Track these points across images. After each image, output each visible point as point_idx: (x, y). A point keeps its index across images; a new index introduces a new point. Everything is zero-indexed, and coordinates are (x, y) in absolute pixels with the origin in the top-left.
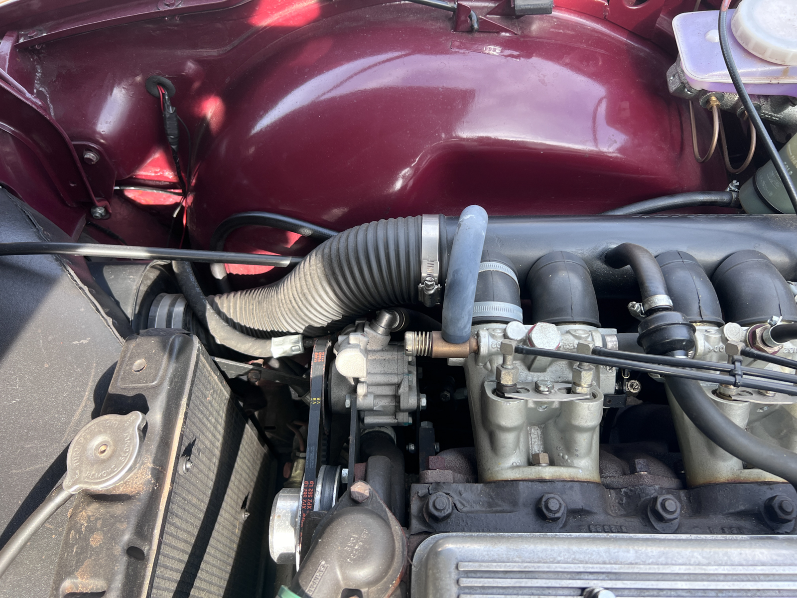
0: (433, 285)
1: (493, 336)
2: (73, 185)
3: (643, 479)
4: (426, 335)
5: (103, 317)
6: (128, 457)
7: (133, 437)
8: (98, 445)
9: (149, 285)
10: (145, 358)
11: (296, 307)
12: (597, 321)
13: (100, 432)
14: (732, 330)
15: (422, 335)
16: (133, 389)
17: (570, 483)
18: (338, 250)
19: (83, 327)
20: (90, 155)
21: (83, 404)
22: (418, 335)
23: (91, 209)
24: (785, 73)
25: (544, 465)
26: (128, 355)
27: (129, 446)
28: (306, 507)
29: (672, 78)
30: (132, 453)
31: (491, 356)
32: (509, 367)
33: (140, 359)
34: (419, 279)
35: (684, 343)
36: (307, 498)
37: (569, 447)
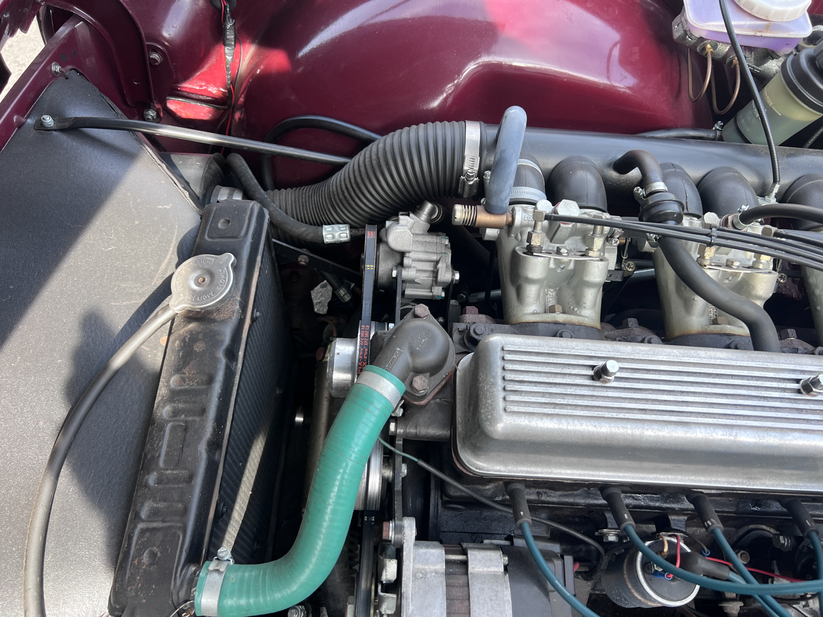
0: (473, 176)
1: (525, 213)
2: (136, 83)
3: (634, 331)
4: (471, 208)
5: (181, 190)
7: (228, 272)
10: (229, 218)
13: (200, 268)
14: (710, 218)
15: (468, 208)
17: (578, 327)
19: (165, 195)
20: (155, 56)
21: (168, 257)
22: (465, 207)
23: (143, 112)
24: (767, 28)
25: (558, 313)
26: (213, 216)
27: (224, 279)
28: (364, 344)
29: (676, 27)
30: (228, 283)
31: (523, 226)
32: (539, 232)
33: (225, 218)
34: (461, 172)
36: (364, 337)
37: (578, 301)
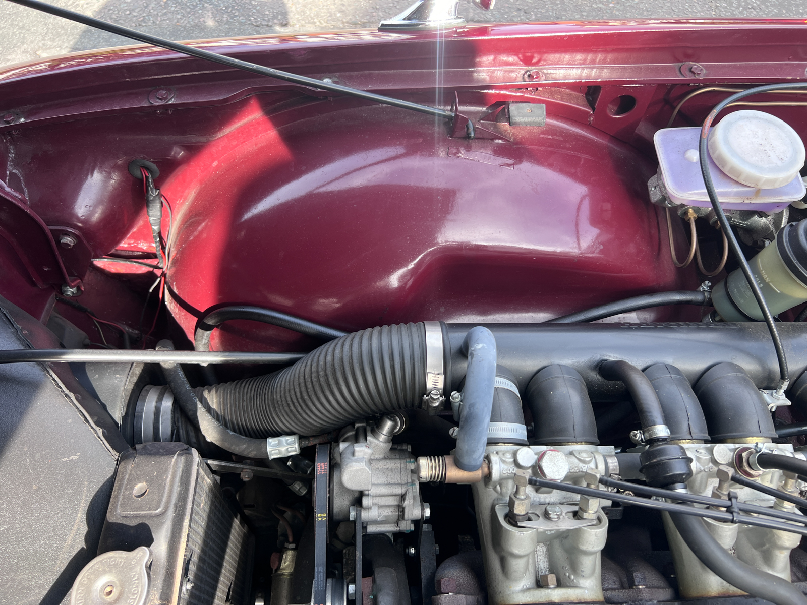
0: (438, 398)
1: (504, 462)
2: (46, 269)
3: (642, 594)
4: (439, 460)
5: (92, 427)
6: (137, 599)
7: (141, 577)
8: (103, 586)
9: (135, 381)
10: (147, 482)
11: (294, 411)
12: (596, 440)
13: (105, 572)
14: (721, 452)
15: (435, 460)
16: (135, 517)
18: (342, 359)
19: (72, 440)
20: (68, 240)
21: (75, 527)
22: (431, 460)
23: (61, 287)
24: (757, 194)
25: (552, 587)
26: (127, 477)
27: (137, 587)
29: (653, 189)
30: (140, 595)
31: (502, 481)
32: (522, 497)
33: (141, 482)
34: (424, 391)
35: (684, 477)
37: (574, 567)
